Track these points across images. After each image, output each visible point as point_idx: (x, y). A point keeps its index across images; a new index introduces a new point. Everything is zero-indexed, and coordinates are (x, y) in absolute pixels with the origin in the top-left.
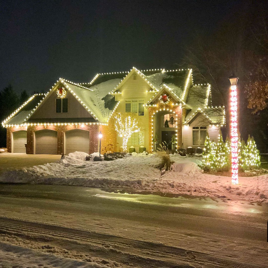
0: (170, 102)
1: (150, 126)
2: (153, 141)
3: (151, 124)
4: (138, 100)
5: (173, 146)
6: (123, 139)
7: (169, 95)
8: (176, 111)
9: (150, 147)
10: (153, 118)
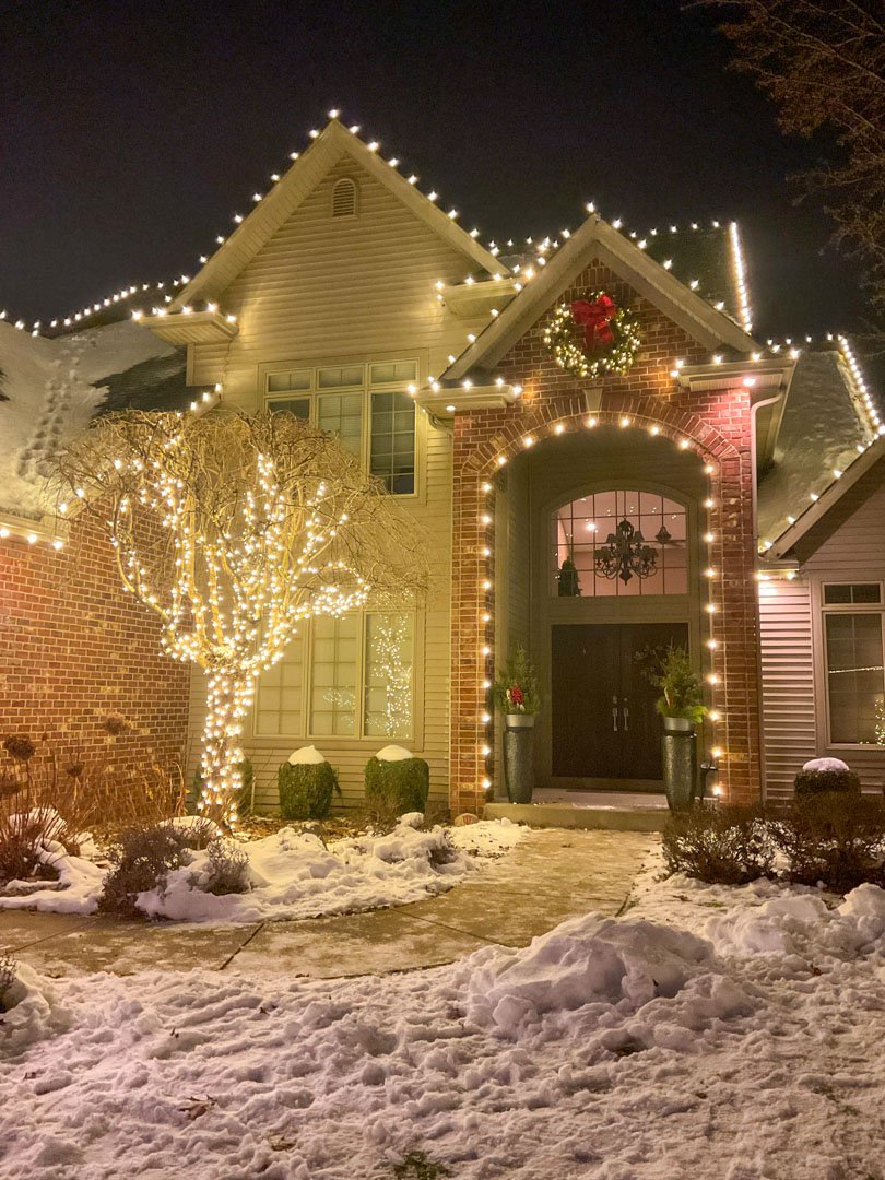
0: (644, 357)
1: (467, 572)
2: (492, 700)
3: (469, 550)
4: (367, 371)
5: (679, 753)
6: (211, 684)
7: (635, 294)
8: (704, 433)
9: (466, 754)
10: (491, 504)
